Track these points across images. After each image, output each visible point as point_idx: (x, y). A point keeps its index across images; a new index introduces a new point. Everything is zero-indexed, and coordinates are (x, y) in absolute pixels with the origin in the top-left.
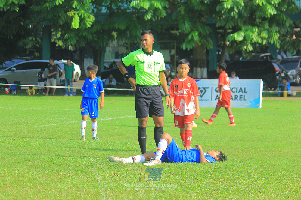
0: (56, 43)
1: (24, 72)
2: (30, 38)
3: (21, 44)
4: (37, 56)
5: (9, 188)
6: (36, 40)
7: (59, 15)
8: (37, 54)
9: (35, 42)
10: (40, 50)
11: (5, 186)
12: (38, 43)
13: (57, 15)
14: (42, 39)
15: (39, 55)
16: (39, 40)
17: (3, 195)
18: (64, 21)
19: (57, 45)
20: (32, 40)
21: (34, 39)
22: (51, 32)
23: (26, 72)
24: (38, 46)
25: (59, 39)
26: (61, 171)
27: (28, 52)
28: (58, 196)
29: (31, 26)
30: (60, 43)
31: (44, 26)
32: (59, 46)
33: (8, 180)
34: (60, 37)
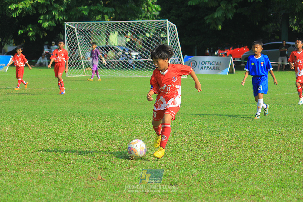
0: (292, 28)
1: (266, 52)
2: (271, 25)
3: (264, 29)
4: (277, 38)
5: (257, 142)
6: (276, 25)
7: (296, 5)
8: (277, 37)
9: (276, 27)
10: (279, 34)
11: (254, 140)
12: (278, 28)
13: (294, 5)
14: (281, 25)
15: (279, 38)
16: (279, 25)
17: (253, 147)
18: (300, 9)
19: (293, 30)
20: (274, 26)
21: (275, 25)
22: (289, 19)
23: (268, 52)
24: (278, 30)
25: (295, 25)
26: (299, 129)
27: (270, 36)
28: (297, 148)
29: (272, 15)
30: (296, 28)
31: (283, 14)
32: (295, 31)
33: (256, 135)
34: (295, 23)
